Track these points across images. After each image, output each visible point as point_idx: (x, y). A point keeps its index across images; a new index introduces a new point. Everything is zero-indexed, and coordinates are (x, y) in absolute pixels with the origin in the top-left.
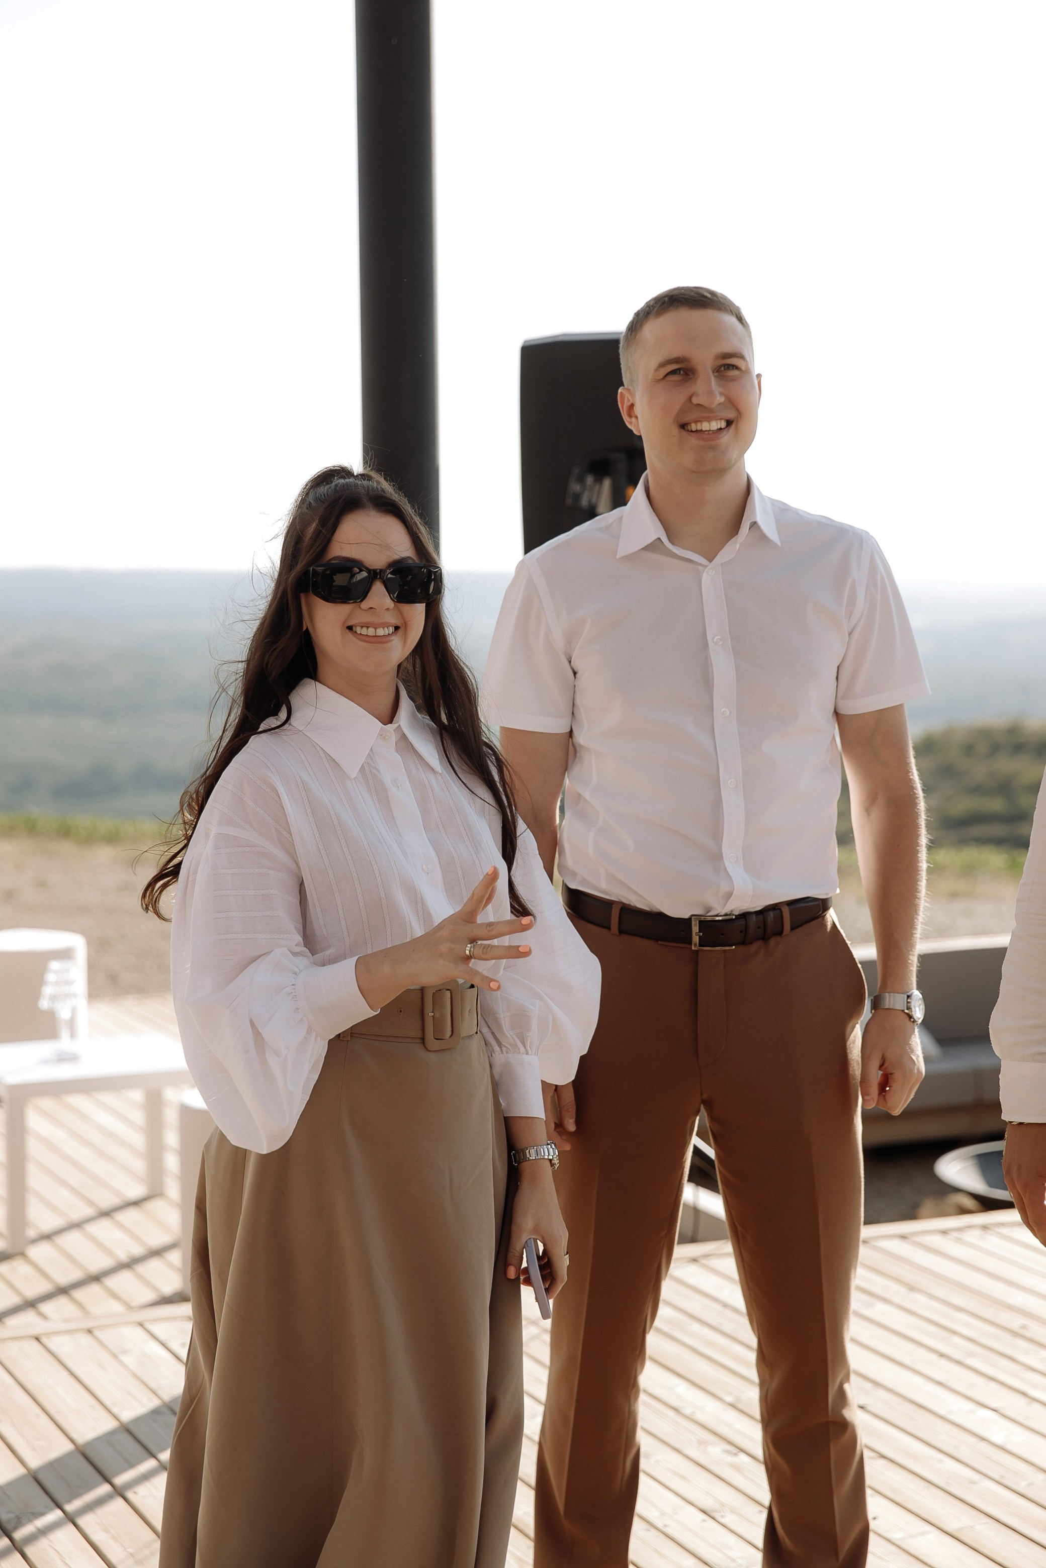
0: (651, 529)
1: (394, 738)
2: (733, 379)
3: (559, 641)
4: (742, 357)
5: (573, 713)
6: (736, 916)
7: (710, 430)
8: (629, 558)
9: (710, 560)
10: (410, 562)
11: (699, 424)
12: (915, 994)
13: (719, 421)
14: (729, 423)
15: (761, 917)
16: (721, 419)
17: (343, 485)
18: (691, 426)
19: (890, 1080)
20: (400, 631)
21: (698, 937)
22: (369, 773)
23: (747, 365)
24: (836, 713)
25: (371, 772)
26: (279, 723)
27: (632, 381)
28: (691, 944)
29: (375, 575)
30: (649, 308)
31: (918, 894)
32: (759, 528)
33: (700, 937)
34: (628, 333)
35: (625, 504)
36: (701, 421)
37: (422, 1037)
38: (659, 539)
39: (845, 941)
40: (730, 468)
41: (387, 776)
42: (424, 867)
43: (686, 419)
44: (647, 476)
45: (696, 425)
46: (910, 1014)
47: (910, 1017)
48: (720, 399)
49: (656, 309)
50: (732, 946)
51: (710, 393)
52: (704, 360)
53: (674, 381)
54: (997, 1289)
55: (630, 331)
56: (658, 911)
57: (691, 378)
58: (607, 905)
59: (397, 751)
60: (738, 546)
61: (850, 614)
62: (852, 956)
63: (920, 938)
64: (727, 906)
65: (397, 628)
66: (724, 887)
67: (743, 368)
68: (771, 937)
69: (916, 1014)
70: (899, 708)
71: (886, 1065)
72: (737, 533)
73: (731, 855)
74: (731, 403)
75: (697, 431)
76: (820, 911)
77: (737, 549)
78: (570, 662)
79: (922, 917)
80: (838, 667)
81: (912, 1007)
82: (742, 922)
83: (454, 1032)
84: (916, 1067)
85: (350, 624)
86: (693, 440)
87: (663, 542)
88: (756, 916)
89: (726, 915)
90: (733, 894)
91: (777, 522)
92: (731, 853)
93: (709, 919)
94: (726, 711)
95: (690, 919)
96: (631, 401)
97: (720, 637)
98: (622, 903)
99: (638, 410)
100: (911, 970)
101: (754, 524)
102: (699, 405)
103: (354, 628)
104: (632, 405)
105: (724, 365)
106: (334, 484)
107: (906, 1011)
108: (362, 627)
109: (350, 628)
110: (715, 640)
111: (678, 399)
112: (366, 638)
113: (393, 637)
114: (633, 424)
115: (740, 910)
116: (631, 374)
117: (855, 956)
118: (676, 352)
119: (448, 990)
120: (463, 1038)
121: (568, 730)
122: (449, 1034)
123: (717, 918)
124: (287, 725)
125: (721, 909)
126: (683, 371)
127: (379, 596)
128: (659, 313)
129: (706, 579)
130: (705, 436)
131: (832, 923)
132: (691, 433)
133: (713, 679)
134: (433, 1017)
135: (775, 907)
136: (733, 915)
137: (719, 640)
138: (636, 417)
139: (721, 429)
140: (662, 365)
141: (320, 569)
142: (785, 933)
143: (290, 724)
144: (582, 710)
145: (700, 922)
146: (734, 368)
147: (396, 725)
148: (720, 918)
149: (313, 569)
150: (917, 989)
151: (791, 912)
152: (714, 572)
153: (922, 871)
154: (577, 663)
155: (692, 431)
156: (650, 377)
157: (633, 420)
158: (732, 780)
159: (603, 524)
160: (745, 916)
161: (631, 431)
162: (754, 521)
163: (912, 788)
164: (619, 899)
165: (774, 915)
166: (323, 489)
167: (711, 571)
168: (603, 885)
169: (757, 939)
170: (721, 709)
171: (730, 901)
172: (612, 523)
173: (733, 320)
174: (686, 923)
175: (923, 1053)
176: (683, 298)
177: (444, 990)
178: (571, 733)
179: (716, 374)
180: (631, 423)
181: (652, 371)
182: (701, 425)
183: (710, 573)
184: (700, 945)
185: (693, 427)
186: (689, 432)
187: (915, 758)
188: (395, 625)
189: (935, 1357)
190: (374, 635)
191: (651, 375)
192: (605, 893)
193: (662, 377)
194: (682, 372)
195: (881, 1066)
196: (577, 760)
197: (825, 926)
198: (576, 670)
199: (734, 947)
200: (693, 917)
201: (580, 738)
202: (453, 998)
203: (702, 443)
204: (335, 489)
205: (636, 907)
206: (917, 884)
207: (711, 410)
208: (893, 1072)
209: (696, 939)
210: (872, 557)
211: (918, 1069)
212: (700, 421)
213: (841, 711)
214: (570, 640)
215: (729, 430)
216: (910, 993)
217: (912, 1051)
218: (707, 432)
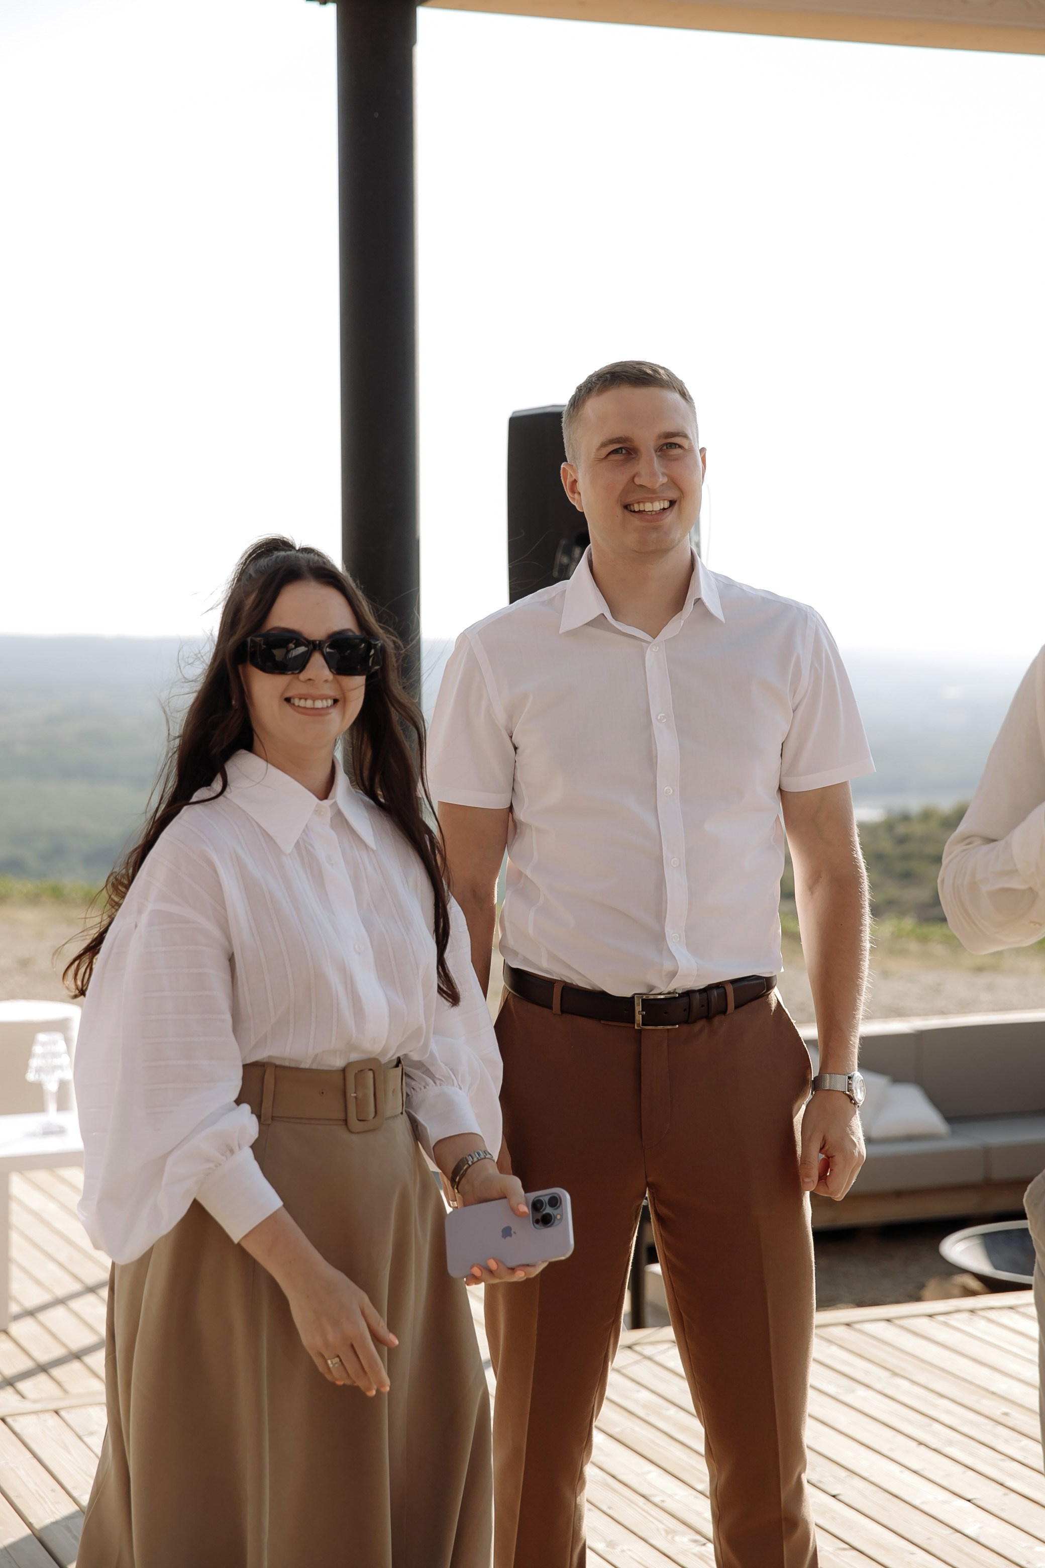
0: (595, 605)
1: (329, 814)
2: (676, 459)
3: (501, 717)
4: (685, 436)
5: (513, 789)
6: (679, 994)
7: (653, 511)
8: (573, 633)
9: (654, 637)
10: (350, 634)
11: (642, 505)
12: (856, 1075)
13: (662, 502)
14: (672, 503)
15: (704, 995)
16: (664, 500)
17: (284, 557)
18: (633, 506)
19: (831, 1164)
20: (339, 704)
21: (641, 1016)
22: (303, 849)
23: (690, 443)
24: (780, 790)
25: (306, 848)
26: (213, 795)
27: (574, 458)
28: (634, 1023)
29: (314, 646)
30: (591, 384)
31: (861, 974)
32: (703, 604)
33: (643, 1016)
34: (570, 408)
35: (569, 579)
36: (644, 502)
37: (344, 1118)
38: (603, 614)
39: (790, 1020)
40: (673, 547)
41: (321, 853)
42: (356, 947)
43: (629, 500)
44: (590, 549)
45: (639, 505)
46: (852, 1095)
47: (851, 1099)
48: (663, 480)
49: (598, 386)
50: (676, 1025)
51: (653, 474)
52: (647, 440)
53: (616, 461)
54: (982, 1375)
55: (572, 407)
56: (599, 990)
57: (634, 458)
58: (548, 984)
59: (332, 827)
60: (682, 622)
61: (794, 692)
62: (798, 1035)
63: (862, 1019)
64: (671, 985)
65: (336, 701)
66: (668, 966)
67: (686, 447)
68: (714, 1016)
69: (857, 1096)
70: (843, 786)
71: (826, 1148)
72: (682, 610)
73: (673, 935)
74: (674, 483)
75: (639, 512)
76: (764, 990)
77: (682, 625)
78: (511, 737)
79: (865, 998)
80: (782, 744)
81: (853, 1088)
82: (685, 1000)
83: (378, 1112)
84: (857, 1149)
85: (288, 695)
86: (635, 521)
87: (606, 618)
88: (699, 994)
89: (669, 993)
90: (678, 974)
91: (722, 597)
92: (674, 933)
93: (652, 997)
94: (669, 789)
95: (633, 997)
96: (574, 477)
97: (663, 715)
98: (565, 982)
99: (580, 486)
100: (852, 1051)
101: (698, 601)
102: (641, 486)
103: (292, 700)
104: (575, 481)
105: (666, 444)
106: (274, 556)
107: (847, 1093)
108: (300, 699)
109: (288, 700)
110: (659, 718)
111: (621, 478)
112: (305, 711)
113: (331, 710)
114: (576, 500)
115: (683, 989)
116: (574, 451)
117: (801, 1035)
118: (618, 432)
119: (371, 1070)
120: (388, 1119)
121: (508, 805)
122: (372, 1114)
123: (659, 997)
124: (221, 798)
125: (663, 987)
126: (626, 450)
127: (318, 667)
128: (601, 391)
129: (650, 656)
130: (648, 517)
131: (776, 1001)
132: (633, 514)
133: (656, 756)
134: (356, 1098)
135: (719, 986)
136: (677, 993)
137: (662, 718)
138: (579, 494)
139: (664, 509)
140: (604, 445)
141: (258, 639)
142: (728, 1012)
143: (225, 797)
144: (523, 786)
145: (643, 1000)
146: (677, 446)
147: (333, 801)
148: (662, 997)
149: (252, 640)
150: (858, 1071)
151: (735, 990)
152: (658, 648)
153: (865, 950)
154: (518, 739)
155: (634, 512)
156: (593, 455)
157: (576, 496)
158: (676, 859)
159: (546, 598)
160: (688, 994)
161: (575, 507)
162: (699, 597)
163: (857, 867)
164: (561, 978)
165: (717, 994)
166: (263, 562)
167: (655, 647)
168: (545, 964)
169: (701, 1018)
170: (664, 789)
171: (673, 980)
172: (555, 596)
173: (677, 396)
174: (629, 1002)
175: (864, 1136)
176: (624, 376)
177: (367, 1070)
178: (511, 808)
179: (659, 453)
180: (574, 499)
181: (595, 451)
182: (644, 506)
183: (654, 650)
184: (643, 1024)
185: (636, 508)
186: (632, 513)
187: (859, 836)
188: (334, 698)
189: (914, 1444)
190: (312, 707)
191: (593, 454)
192: (546, 971)
193: (603, 456)
194: (624, 451)
195: (821, 1150)
196: (517, 836)
197: (769, 1005)
198: (516, 746)
199: (677, 1026)
200: (636, 996)
201: (521, 814)
202: (376, 1078)
203: (645, 524)
204: (276, 560)
205: (578, 986)
206: (859, 964)
207: (654, 491)
208: (834, 1154)
209: (639, 1018)
210: (817, 634)
211: (859, 1153)
212: (642, 502)
213: (784, 788)
214: (511, 716)
215: (672, 510)
216: (852, 1074)
217: (853, 1133)
218: (650, 513)
